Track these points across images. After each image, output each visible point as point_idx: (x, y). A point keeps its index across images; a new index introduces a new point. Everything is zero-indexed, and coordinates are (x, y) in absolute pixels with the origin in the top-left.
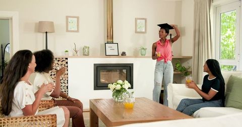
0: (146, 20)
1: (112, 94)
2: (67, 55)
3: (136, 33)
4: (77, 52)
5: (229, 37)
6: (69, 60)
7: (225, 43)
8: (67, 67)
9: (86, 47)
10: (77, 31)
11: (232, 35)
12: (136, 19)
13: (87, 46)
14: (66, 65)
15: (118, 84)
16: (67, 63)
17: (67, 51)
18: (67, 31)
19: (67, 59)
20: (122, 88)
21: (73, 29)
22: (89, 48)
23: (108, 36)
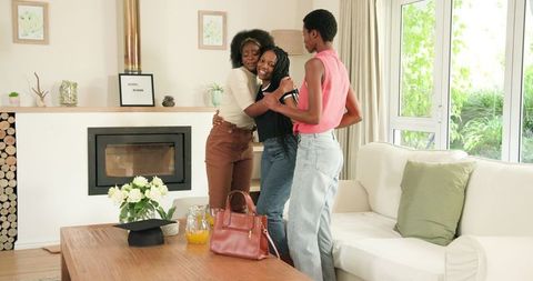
0: (224, 15)
1: (119, 213)
2: (15, 105)
3: (199, 47)
4: (42, 98)
5: (421, 62)
6: (18, 119)
7: (415, 76)
8: (14, 135)
9: (68, 84)
10: (45, 41)
11: (427, 58)
12: (201, 14)
13: (72, 81)
14: (11, 131)
15: (135, 187)
16: (13, 125)
17: (14, 95)
18: (16, 39)
19: (12, 115)
20: (144, 200)
21: (31, 36)
22: (75, 85)
23: (126, 57)
